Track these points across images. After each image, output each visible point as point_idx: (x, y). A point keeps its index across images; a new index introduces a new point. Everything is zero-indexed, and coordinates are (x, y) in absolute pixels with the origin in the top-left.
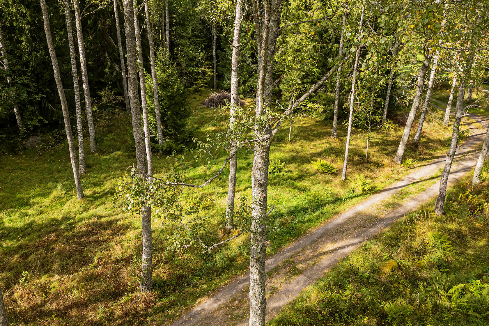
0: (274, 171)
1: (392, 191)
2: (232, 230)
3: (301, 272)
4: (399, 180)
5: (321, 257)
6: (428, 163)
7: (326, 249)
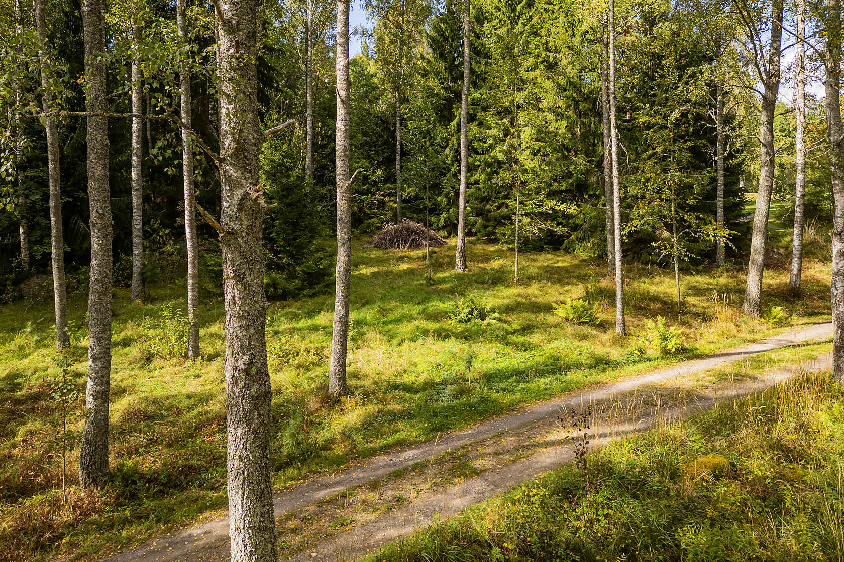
0: (469, 316)
1: (734, 358)
2: (343, 399)
3: (478, 473)
4: (754, 341)
5: (538, 449)
6: (824, 321)
7: (552, 437)
